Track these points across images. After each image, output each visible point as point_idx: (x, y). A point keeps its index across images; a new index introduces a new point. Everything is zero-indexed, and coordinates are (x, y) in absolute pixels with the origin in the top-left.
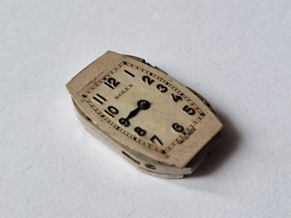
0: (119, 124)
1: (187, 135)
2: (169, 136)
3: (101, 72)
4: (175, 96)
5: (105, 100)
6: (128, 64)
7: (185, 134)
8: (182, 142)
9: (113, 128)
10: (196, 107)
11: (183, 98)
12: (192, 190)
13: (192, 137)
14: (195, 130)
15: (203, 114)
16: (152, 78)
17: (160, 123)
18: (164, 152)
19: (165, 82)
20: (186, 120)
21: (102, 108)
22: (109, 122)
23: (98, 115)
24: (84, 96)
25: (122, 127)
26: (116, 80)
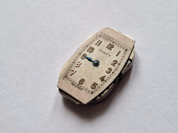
0: (82, 54)
1: (77, 86)
2: (76, 78)
3: (118, 40)
4: (104, 78)
5: (98, 46)
6: (125, 52)
7: (78, 85)
8: (73, 85)
9: (80, 52)
10: (97, 89)
11: (103, 82)
13: (76, 89)
14: (81, 90)
15: (92, 93)
16: (116, 65)
17: (85, 72)
18: (66, 77)
19: (114, 72)
20: (87, 85)
21: (93, 45)
22: (84, 49)
23: (88, 44)
24: (100, 36)
25: (81, 56)
26: (113, 48)
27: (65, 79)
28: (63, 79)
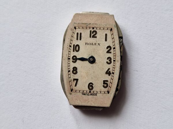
0: (71, 58)
1: (90, 94)
2: (83, 86)
3: (96, 23)
4: (110, 70)
5: (80, 39)
6: (112, 32)
7: (90, 92)
8: (84, 94)
9: (67, 56)
10: (110, 86)
11: (111, 75)
12: (71, 113)
13: (90, 97)
14: (96, 95)
15: (108, 92)
16: (112, 51)
17: (87, 76)
18: (72, 90)
19: (114, 59)
20: (98, 87)
21: (75, 42)
22: (69, 52)
23: (69, 43)
24: (75, 28)
25: (71, 60)
26: (97, 34)
27: (73, 93)
28: (71, 94)
